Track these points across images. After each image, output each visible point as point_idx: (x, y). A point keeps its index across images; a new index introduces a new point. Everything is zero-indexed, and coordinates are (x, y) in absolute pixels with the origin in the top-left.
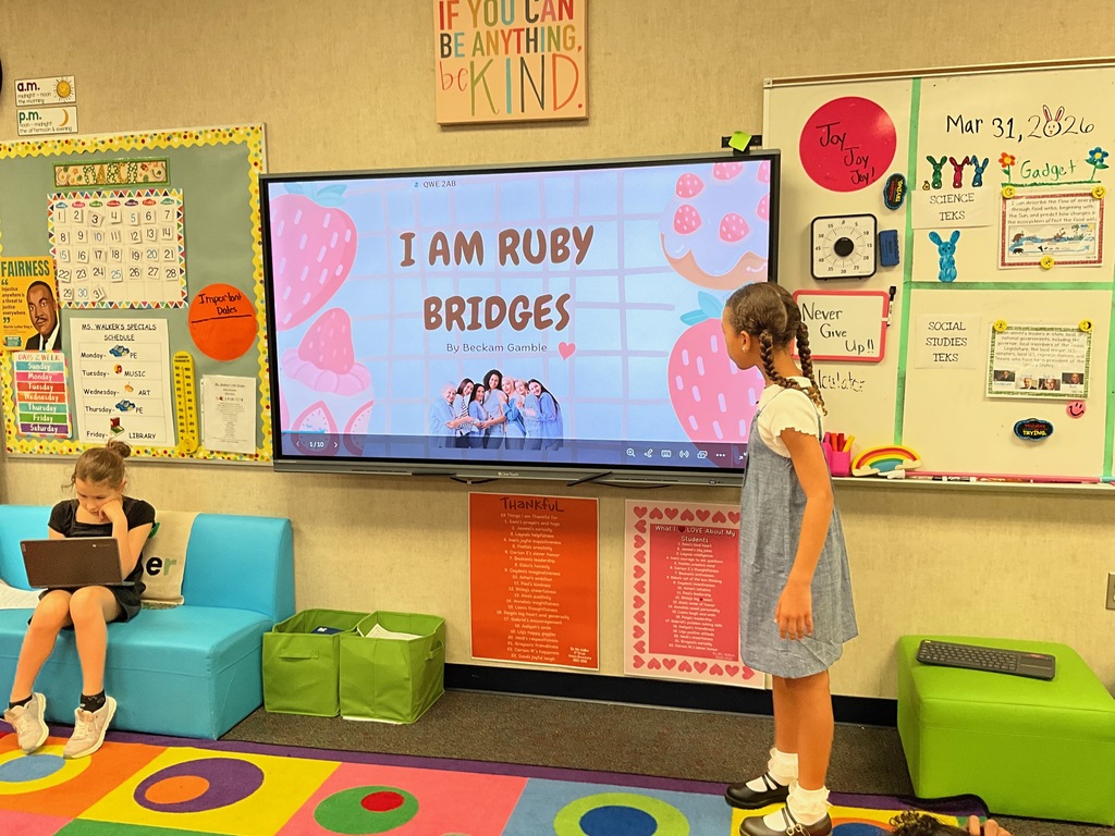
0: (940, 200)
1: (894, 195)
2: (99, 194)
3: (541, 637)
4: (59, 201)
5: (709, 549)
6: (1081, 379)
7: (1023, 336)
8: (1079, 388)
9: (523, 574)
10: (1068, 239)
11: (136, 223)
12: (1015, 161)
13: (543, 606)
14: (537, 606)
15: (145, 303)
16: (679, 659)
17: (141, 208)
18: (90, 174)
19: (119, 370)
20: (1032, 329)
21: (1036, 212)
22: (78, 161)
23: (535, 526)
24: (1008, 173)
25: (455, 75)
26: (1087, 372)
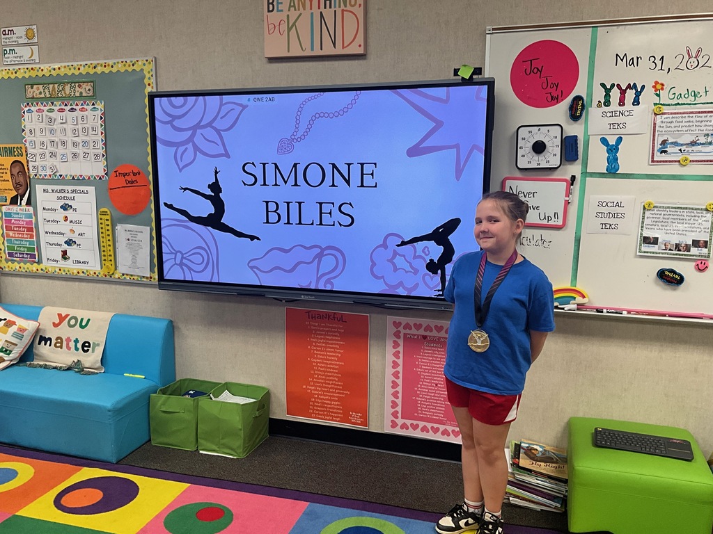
0: (609, 114)
1: (577, 111)
2: (52, 103)
3: (331, 404)
4: (28, 108)
5: (442, 351)
6: (706, 244)
7: (665, 213)
8: (705, 251)
9: (320, 363)
10: (701, 144)
11: (75, 123)
12: (664, 87)
13: (332, 384)
14: (329, 384)
15: (81, 176)
16: (421, 424)
17: (78, 113)
18: (46, 91)
19: (66, 219)
20: (672, 208)
21: (678, 124)
22: (40, 82)
23: (327, 331)
24: (658, 95)
25: (277, 24)
26: (711, 239)
